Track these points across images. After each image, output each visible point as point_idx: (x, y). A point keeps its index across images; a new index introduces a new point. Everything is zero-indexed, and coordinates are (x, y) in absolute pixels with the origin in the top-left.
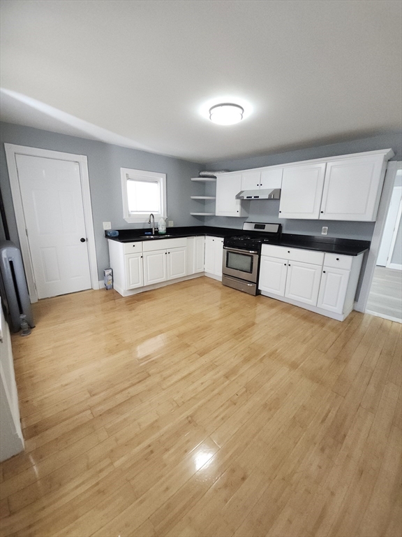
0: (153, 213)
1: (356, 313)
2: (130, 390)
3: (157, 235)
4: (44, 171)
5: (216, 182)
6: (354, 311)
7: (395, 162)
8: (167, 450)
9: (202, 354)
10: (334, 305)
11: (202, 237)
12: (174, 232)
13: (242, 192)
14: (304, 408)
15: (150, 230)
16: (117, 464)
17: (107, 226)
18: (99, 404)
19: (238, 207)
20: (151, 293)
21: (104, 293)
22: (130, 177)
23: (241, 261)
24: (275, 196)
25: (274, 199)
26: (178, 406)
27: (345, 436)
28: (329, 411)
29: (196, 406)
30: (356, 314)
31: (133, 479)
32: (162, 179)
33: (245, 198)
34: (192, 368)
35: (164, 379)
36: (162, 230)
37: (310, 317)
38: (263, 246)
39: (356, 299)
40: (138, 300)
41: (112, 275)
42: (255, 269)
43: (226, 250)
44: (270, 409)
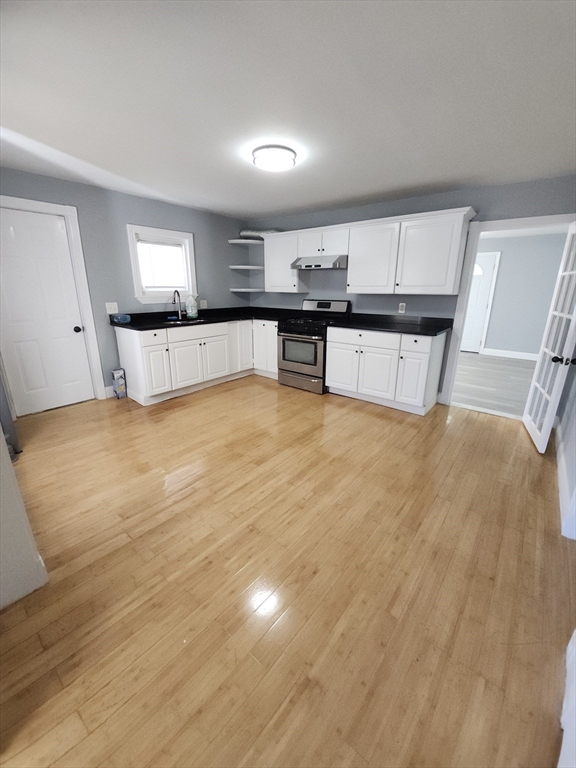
0: (178, 290)
1: (439, 406)
2: (174, 508)
3: (186, 321)
4: (11, 228)
5: (263, 245)
6: (437, 404)
7: (477, 222)
8: (228, 559)
9: (259, 463)
10: (414, 397)
11: (248, 322)
12: (208, 316)
13: (299, 259)
14: (378, 503)
15: (175, 313)
16: (170, 579)
17: (113, 308)
18: (137, 526)
19: (295, 280)
20: (183, 398)
21: (115, 403)
22: (141, 237)
23: (301, 350)
24: (341, 266)
25: (339, 269)
26: (236, 517)
27: (420, 524)
28: (405, 504)
29: (257, 515)
30: (440, 408)
31: (192, 588)
32: (187, 241)
33: (303, 267)
34: (249, 478)
35: (215, 493)
36: (192, 312)
37: (386, 414)
38: (329, 329)
39: (440, 390)
40: (167, 409)
41: (124, 377)
42: (319, 361)
43: (281, 338)
44: (341, 509)
